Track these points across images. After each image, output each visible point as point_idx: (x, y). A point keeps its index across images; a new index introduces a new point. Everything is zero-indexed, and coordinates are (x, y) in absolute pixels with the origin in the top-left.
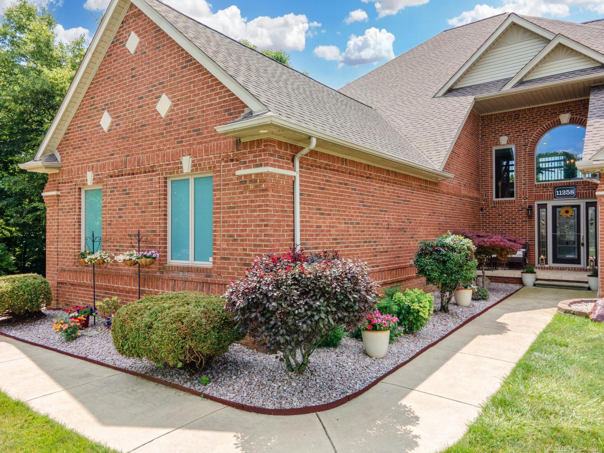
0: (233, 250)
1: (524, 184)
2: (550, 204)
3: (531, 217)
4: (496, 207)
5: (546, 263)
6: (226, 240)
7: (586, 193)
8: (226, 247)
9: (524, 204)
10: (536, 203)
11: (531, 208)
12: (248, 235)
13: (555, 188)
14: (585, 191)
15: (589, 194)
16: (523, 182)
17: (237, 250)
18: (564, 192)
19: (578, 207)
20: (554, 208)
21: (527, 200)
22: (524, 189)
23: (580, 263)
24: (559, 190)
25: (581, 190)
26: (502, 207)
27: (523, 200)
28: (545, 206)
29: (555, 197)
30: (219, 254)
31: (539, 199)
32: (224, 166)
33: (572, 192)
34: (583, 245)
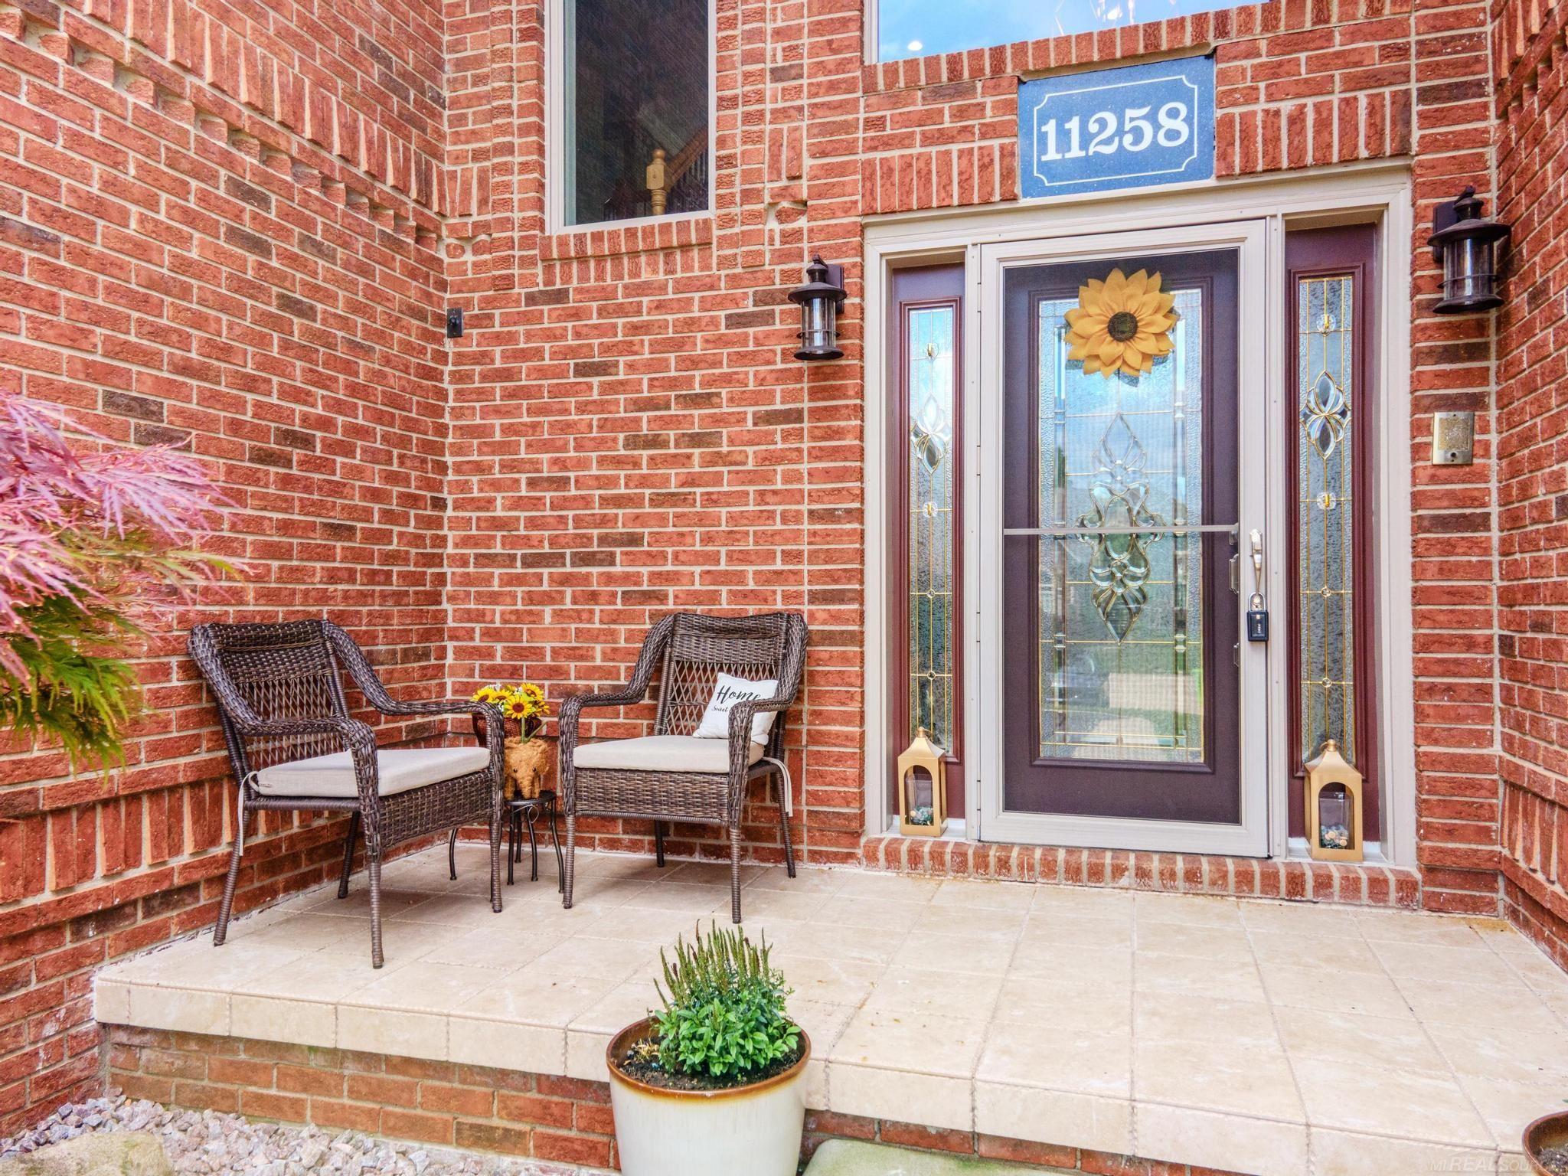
1: (778, 74)
2: (990, 254)
3: (831, 375)
4: (560, 296)
5: (955, 806)
7: (1296, 120)
9: (782, 257)
10: (878, 247)
13: (1030, 89)
14: (1287, 107)
15: (1323, 125)
16: (774, 50)
18: (1107, 130)
20: (1024, 288)
21: (802, 222)
22: (780, 114)
23: (1231, 814)
25: (1251, 96)
26: (607, 294)
27: (773, 225)
28: (946, 274)
29: (1028, 177)
33: (1176, 122)
34: (1260, 634)
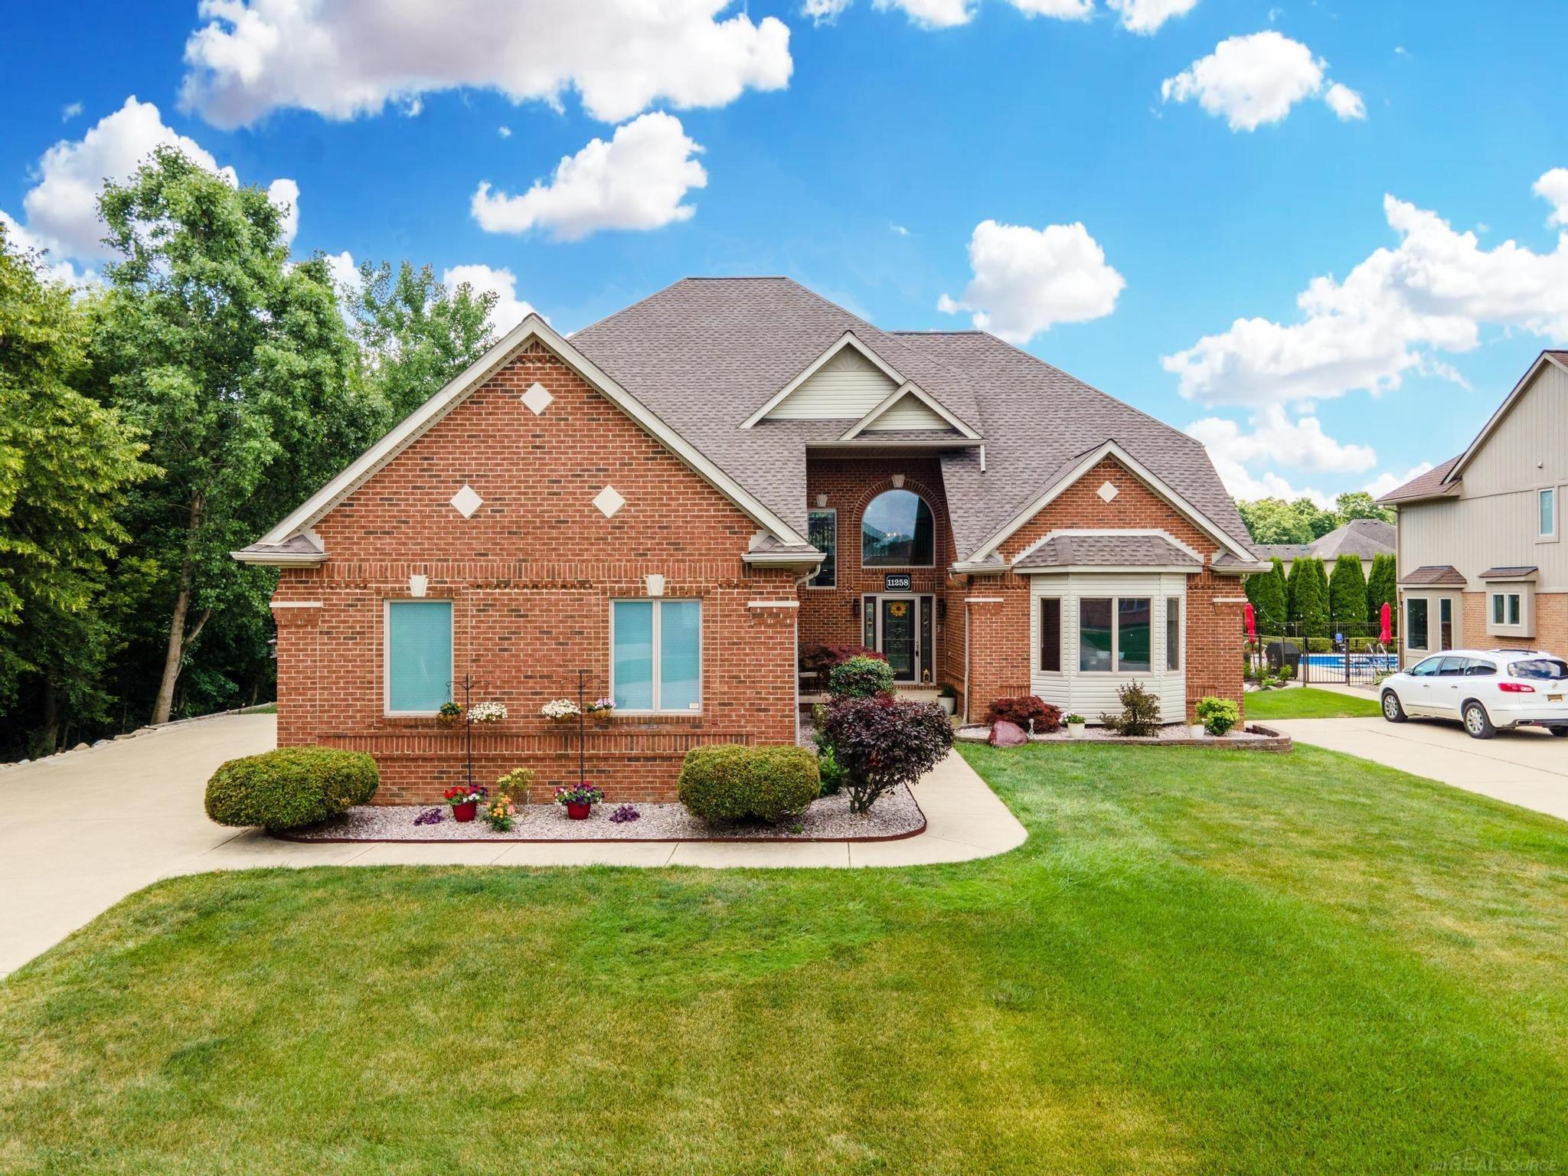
0: (740, 693)
1: (848, 568)
2: (880, 598)
3: (856, 614)
4: (810, 599)
6: (727, 683)
7: (921, 584)
8: (726, 689)
9: (848, 596)
10: (863, 595)
11: (857, 601)
12: (764, 677)
13: (887, 575)
14: (920, 582)
15: (924, 585)
16: (847, 564)
17: (745, 693)
18: (898, 582)
19: (912, 602)
20: (885, 602)
21: (852, 591)
22: (848, 574)
24: (891, 578)
25: (916, 581)
26: (819, 599)
27: (847, 591)
28: (873, 600)
29: (886, 588)
30: (716, 699)
31: (866, 592)
32: (722, 593)
33: (906, 582)
